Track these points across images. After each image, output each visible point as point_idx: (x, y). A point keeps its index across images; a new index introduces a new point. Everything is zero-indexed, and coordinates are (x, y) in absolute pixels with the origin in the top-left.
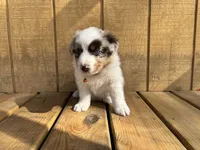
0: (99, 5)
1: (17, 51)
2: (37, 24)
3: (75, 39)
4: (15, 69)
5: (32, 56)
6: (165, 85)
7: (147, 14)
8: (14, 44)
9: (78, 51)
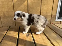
0: (27, 1)
1: (2, 15)
2: (8, 6)
7: (40, 4)
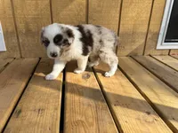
1: (21, 26)
3: (42, 34)
4: (21, 41)
5: (34, 30)
6: (128, 52)
8: (18, 20)
9: (47, 42)
